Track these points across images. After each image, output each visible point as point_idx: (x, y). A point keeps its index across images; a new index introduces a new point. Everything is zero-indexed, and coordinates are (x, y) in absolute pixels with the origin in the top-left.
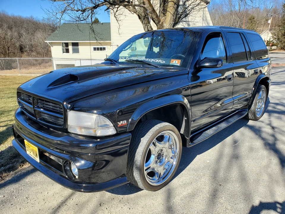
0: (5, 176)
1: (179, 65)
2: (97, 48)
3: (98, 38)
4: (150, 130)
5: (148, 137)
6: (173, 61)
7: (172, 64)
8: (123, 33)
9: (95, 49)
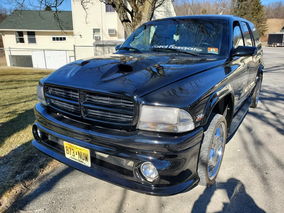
0: (29, 185)
1: (217, 53)
2: (57, 38)
3: (63, 27)
4: (211, 123)
5: (212, 130)
6: (210, 50)
7: (209, 52)
8: (90, 22)
9: (54, 39)
